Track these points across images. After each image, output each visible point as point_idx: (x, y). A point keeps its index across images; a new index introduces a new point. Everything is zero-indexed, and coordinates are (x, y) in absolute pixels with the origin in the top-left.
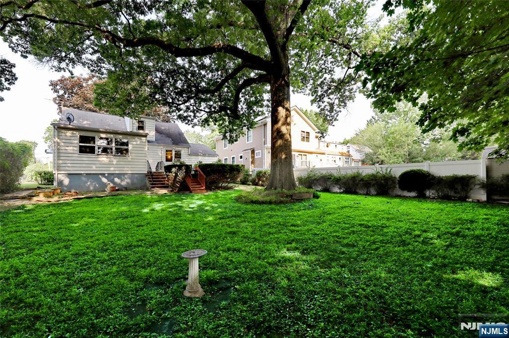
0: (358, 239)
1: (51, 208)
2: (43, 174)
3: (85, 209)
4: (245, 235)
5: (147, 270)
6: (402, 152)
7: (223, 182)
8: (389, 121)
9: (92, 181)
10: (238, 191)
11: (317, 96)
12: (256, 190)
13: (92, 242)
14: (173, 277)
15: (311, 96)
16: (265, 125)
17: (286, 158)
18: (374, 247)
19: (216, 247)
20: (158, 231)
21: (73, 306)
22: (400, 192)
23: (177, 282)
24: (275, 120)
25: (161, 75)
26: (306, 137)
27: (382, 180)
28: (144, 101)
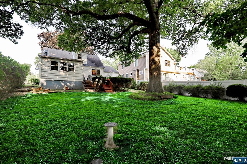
0: (202, 123)
1: (38, 97)
2: (34, 80)
3: (54, 98)
4: (136, 117)
5: (86, 131)
6: (228, 73)
7: (122, 87)
8: (219, 55)
9: (57, 84)
10: (130, 92)
11: (175, 40)
12: (140, 92)
13: (58, 115)
14: (99, 136)
15: (171, 40)
16: (145, 57)
17: (157, 75)
18: (213, 128)
19: (120, 122)
20: (90, 111)
21: (51, 146)
22: (227, 98)
23: (101, 139)
24: (151, 54)
25: (90, 30)
26: (168, 64)
27: (215, 89)
28: (82, 43)
